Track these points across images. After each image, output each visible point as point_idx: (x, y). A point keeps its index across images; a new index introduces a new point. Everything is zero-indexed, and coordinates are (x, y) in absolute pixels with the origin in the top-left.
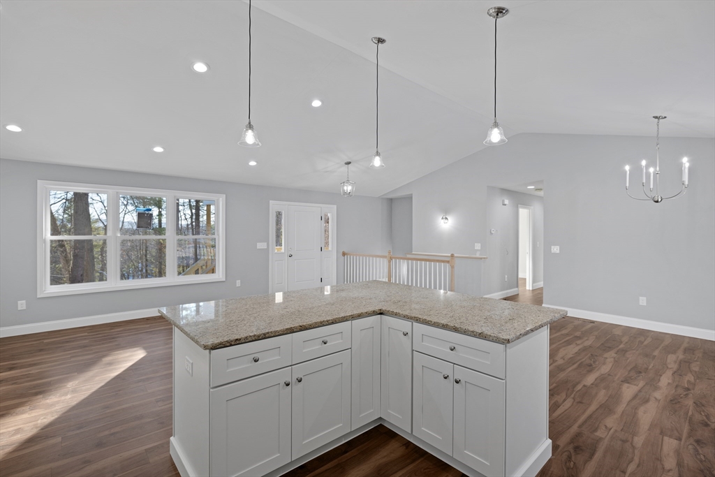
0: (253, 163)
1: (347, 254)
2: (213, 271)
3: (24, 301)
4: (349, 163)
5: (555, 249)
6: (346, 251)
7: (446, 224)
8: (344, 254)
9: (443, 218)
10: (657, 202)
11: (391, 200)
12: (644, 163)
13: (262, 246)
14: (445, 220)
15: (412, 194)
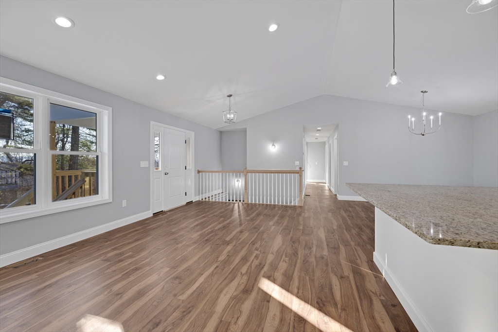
0: (160, 77)
1: (202, 172)
4: (230, 96)
5: (346, 163)
6: (200, 170)
7: (274, 149)
8: (199, 172)
9: (273, 145)
10: (423, 135)
11: (221, 133)
12: (409, 117)
13: (144, 164)
14: (273, 147)
15: (246, 128)
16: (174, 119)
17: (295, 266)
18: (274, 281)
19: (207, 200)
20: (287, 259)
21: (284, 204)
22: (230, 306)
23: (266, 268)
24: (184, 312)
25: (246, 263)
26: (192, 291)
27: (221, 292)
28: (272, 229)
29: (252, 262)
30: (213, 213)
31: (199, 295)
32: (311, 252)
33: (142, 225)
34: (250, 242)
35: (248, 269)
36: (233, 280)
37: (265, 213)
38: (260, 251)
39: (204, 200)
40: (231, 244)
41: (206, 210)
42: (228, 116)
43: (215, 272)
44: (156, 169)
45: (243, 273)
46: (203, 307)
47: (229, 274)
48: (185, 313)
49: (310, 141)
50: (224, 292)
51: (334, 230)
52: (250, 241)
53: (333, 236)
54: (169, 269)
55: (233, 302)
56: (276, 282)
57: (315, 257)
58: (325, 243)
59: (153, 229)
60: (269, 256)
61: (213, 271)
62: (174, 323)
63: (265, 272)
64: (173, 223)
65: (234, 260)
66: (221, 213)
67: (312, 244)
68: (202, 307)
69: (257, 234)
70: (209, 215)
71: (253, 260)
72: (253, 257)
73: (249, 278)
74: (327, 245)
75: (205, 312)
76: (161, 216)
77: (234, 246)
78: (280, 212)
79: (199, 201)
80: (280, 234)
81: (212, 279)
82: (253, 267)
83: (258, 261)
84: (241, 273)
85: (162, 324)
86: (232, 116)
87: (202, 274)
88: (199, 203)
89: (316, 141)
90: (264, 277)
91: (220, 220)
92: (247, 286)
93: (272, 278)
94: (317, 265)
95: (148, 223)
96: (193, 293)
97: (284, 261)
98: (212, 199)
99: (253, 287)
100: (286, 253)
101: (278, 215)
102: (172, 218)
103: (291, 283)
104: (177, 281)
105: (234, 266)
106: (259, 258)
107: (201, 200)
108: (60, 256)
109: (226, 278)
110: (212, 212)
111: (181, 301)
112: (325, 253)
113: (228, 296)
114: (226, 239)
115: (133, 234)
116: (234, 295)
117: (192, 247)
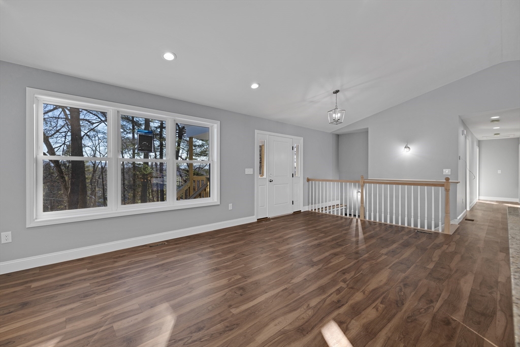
0: (255, 86)
1: (312, 180)
2: (208, 195)
3: (9, 233)
4: (337, 92)
6: (309, 178)
7: (407, 153)
8: (308, 180)
9: (406, 147)
11: (338, 136)
13: (249, 171)
14: (407, 150)
15: (368, 129)
16: (280, 126)
17: (389, 320)
18: (345, 331)
19: (317, 211)
20: (381, 306)
21: (419, 227)
22: (274, 341)
23: (342, 310)
24: (227, 327)
25: (320, 294)
26: (247, 308)
27: (273, 319)
28: (381, 259)
29: (329, 296)
30: (315, 227)
31: (251, 314)
32: (428, 308)
33: (243, 229)
34: (341, 270)
35: (319, 302)
36: (295, 310)
37: (382, 236)
38: (348, 285)
39: (313, 211)
40: (315, 267)
41: (310, 222)
42: (334, 115)
43: (280, 294)
44: (261, 176)
45: (311, 306)
46: (247, 329)
47: (294, 302)
48: (227, 329)
49: (485, 139)
50: (276, 321)
51: (497, 282)
52: (341, 268)
53: (491, 293)
54: (240, 277)
55: (279, 337)
56: (347, 333)
57: (434, 317)
58: (466, 301)
59: (250, 234)
60: (357, 294)
61: (279, 292)
62: (213, 334)
63: (339, 314)
64: (271, 231)
65: (309, 286)
66: (325, 228)
67: (439, 296)
68: (245, 329)
69: (356, 261)
70: (310, 228)
71: (332, 294)
72: (334, 289)
73: (314, 314)
74: (469, 305)
75: (245, 336)
76: (264, 222)
77: (319, 269)
78: (405, 238)
79: (308, 211)
80: (389, 268)
81: (273, 301)
82: (328, 301)
83: (338, 296)
84: (309, 305)
85: (203, 331)
86: (339, 115)
87: (266, 293)
88: (307, 214)
89: (497, 137)
90: (335, 320)
91: (320, 235)
92: (307, 324)
93: (344, 325)
94: (429, 332)
95: (249, 228)
96: (246, 310)
97: (376, 308)
98: (322, 211)
99: (313, 328)
100: (384, 298)
101: (401, 241)
102: (271, 226)
103: (370, 343)
104: (239, 293)
105: (304, 294)
106: (342, 294)
107: (310, 210)
108: (176, 244)
109: (288, 305)
110: (316, 225)
111: (231, 314)
112: (457, 317)
113: (278, 328)
114: (313, 260)
115: (232, 236)
116: (285, 328)
117: (273, 260)
